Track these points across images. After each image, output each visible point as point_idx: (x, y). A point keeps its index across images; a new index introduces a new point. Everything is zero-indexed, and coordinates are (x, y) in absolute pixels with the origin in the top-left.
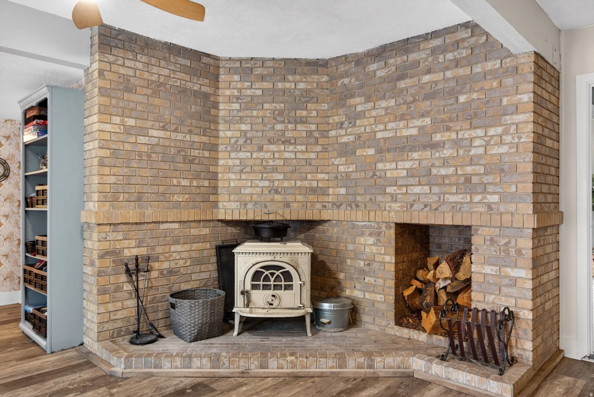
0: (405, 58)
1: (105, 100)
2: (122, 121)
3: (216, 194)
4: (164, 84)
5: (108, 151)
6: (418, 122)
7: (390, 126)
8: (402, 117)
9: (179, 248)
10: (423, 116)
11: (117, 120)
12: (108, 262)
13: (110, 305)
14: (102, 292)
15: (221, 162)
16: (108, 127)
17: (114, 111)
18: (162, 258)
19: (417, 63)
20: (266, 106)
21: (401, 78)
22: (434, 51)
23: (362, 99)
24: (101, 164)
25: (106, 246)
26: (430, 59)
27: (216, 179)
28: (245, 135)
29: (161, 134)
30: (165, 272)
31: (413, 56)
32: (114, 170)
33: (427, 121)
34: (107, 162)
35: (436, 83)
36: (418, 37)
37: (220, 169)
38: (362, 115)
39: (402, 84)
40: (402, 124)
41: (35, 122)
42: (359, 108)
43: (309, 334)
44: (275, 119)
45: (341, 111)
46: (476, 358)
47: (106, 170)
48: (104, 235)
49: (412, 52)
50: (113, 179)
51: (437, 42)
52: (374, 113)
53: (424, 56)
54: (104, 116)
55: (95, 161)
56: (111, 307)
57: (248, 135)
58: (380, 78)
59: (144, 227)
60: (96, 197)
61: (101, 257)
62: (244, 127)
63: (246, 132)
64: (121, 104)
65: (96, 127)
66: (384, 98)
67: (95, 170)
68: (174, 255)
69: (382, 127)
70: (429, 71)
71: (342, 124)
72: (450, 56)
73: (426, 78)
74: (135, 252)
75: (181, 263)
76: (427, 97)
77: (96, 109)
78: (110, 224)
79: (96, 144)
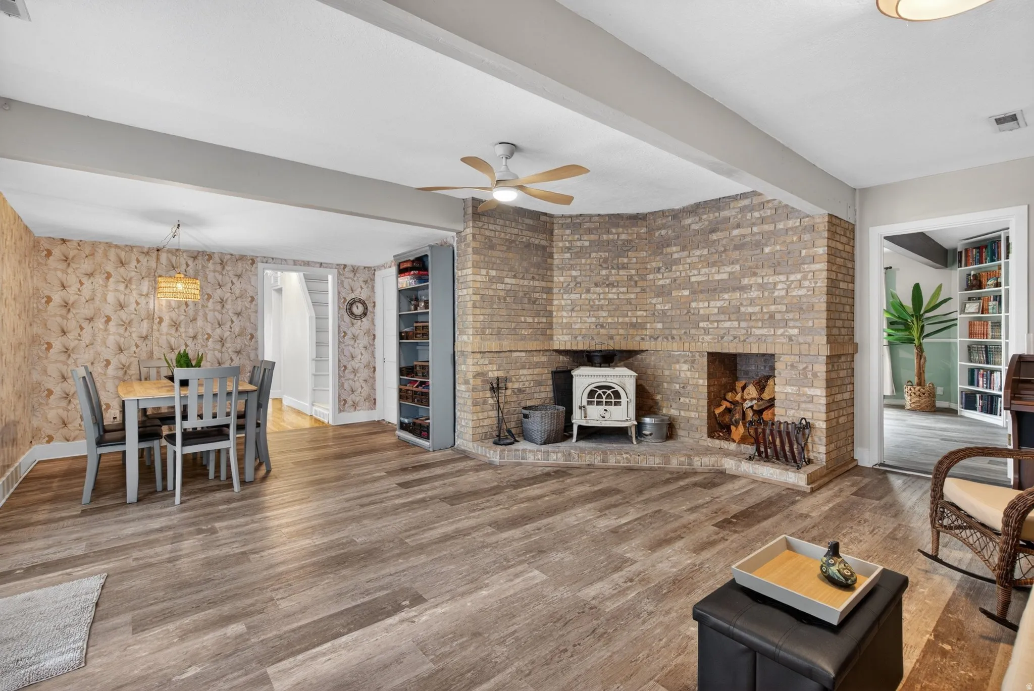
0: (717, 214)
1: (477, 257)
2: (487, 273)
3: (551, 329)
4: (514, 241)
5: (478, 296)
6: (728, 269)
7: (703, 271)
8: (714, 264)
9: (525, 372)
10: (733, 263)
11: (484, 272)
12: (479, 381)
13: (480, 414)
14: (475, 404)
15: (555, 302)
16: (479, 278)
17: (482, 265)
18: (514, 379)
19: (728, 219)
20: (593, 255)
21: (713, 231)
22: (742, 210)
23: (678, 248)
24: (474, 307)
25: (478, 369)
26: (739, 216)
27: (551, 317)
28: (575, 280)
29: (513, 281)
30: (516, 391)
31: (725, 213)
32: (483, 311)
33: (737, 267)
34: (478, 305)
35: (744, 236)
36: (729, 197)
37: (554, 308)
38: (677, 262)
39: (714, 237)
40: (714, 270)
41: (412, 272)
42: (675, 256)
43: (635, 443)
44: (601, 265)
45: (658, 258)
46: (778, 459)
47: (478, 311)
48: (476, 360)
49: (724, 209)
50: (482, 317)
51: (746, 202)
52: (689, 260)
53: (734, 214)
54: (476, 269)
55: (470, 304)
56: (481, 416)
57: (579, 280)
58: (695, 230)
59: (501, 355)
60: (470, 331)
61: (474, 377)
62: (574, 273)
63: (575, 277)
64: (486, 259)
65: (470, 278)
66: (698, 248)
67: (470, 311)
68: (522, 377)
69: (696, 272)
70: (738, 226)
71: (659, 269)
72: (757, 214)
73: (736, 232)
74: (496, 374)
75: (527, 384)
76: (736, 248)
77: (470, 264)
78: (480, 352)
79: (471, 291)
